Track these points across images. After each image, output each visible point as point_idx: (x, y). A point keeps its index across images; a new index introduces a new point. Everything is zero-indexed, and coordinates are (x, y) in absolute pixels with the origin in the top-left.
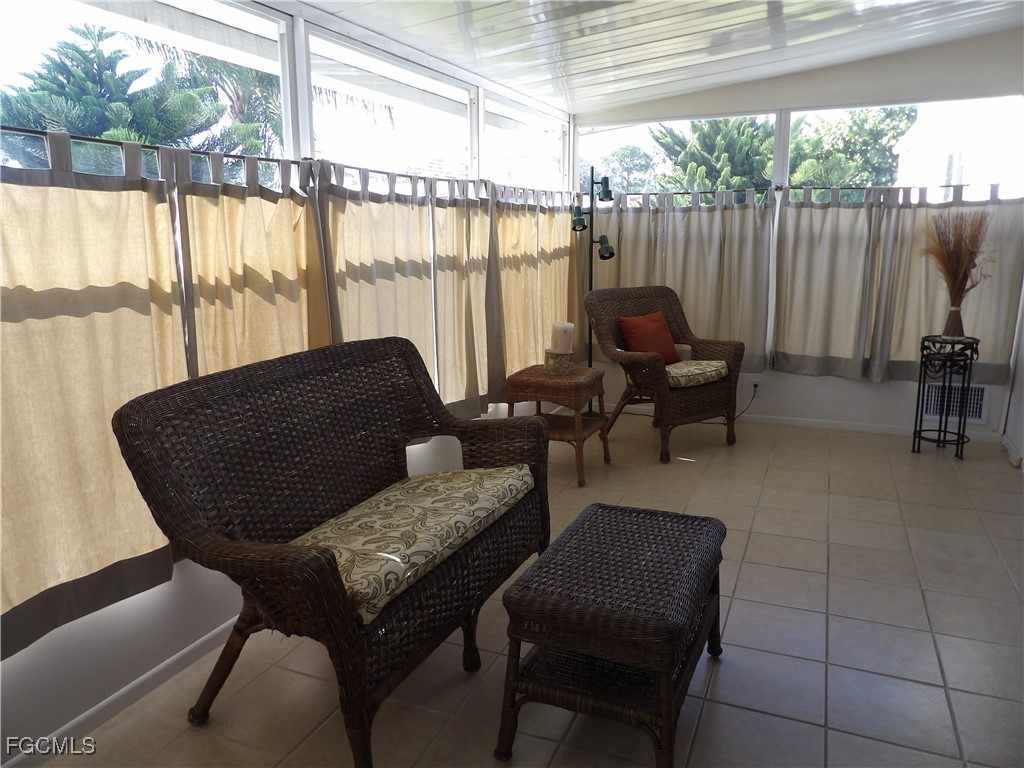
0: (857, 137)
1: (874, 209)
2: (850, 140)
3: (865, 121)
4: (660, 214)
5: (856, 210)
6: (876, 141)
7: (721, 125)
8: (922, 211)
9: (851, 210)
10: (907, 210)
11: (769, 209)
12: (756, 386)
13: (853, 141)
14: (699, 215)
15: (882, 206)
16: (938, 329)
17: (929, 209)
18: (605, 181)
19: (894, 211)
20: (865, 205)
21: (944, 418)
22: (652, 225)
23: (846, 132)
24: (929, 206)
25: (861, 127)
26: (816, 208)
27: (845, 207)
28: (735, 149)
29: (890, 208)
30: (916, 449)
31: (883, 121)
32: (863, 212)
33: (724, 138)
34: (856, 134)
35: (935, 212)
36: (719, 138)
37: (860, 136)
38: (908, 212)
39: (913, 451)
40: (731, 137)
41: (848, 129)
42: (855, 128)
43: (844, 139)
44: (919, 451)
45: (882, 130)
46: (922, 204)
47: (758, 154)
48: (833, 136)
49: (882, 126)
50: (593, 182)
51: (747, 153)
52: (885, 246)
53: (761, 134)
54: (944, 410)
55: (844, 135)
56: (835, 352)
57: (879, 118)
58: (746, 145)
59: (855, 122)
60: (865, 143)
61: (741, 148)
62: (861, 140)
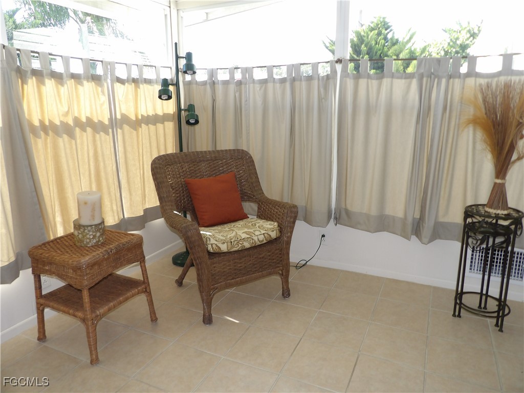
0: (452, 49)
1: (425, 79)
2: (448, 50)
3: (457, 39)
4: (243, 86)
5: (408, 80)
6: (463, 51)
7: (365, 39)
8: (471, 81)
9: (403, 81)
10: (457, 80)
11: (331, 81)
12: (323, 236)
13: (449, 51)
14: (274, 87)
15: (433, 76)
16: (483, 199)
17: (478, 79)
18: (189, 56)
19: (444, 81)
20: (416, 75)
21: (486, 277)
22: (237, 95)
23: (446, 46)
24: (478, 75)
25: (455, 43)
26: (371, 79)
27: (398, 78)
28: (373, 53)
29: (440, 78)
30: (457, 314)
31: (468, 39)
32: (415, 83)
33: (366, 46)
34: (451, 47)
35: (483, 81)
36: (363, 46)
37: (454, 48)
38: (457, 82)
39: (454, 315)
40: (371, 46)
41: (447, 44)
42: (451, 44)
43: (444, 50)
44: (459, 316)
45: (467, 44)
46: (471, 73)
47: (387, 56)
48: (438, 48)
49: (467, 42)
50: (177, 57)
51: (380, 55)
52: (435, 115)
53: (390, 44)
54: (487, 267)
55: (445, 48)
56: (389, 211)
57: (466, 38)
58: (380, 50)
59: (451, 40)
60: (457, 52)
61: (376, 52)
62: (454, 50)
